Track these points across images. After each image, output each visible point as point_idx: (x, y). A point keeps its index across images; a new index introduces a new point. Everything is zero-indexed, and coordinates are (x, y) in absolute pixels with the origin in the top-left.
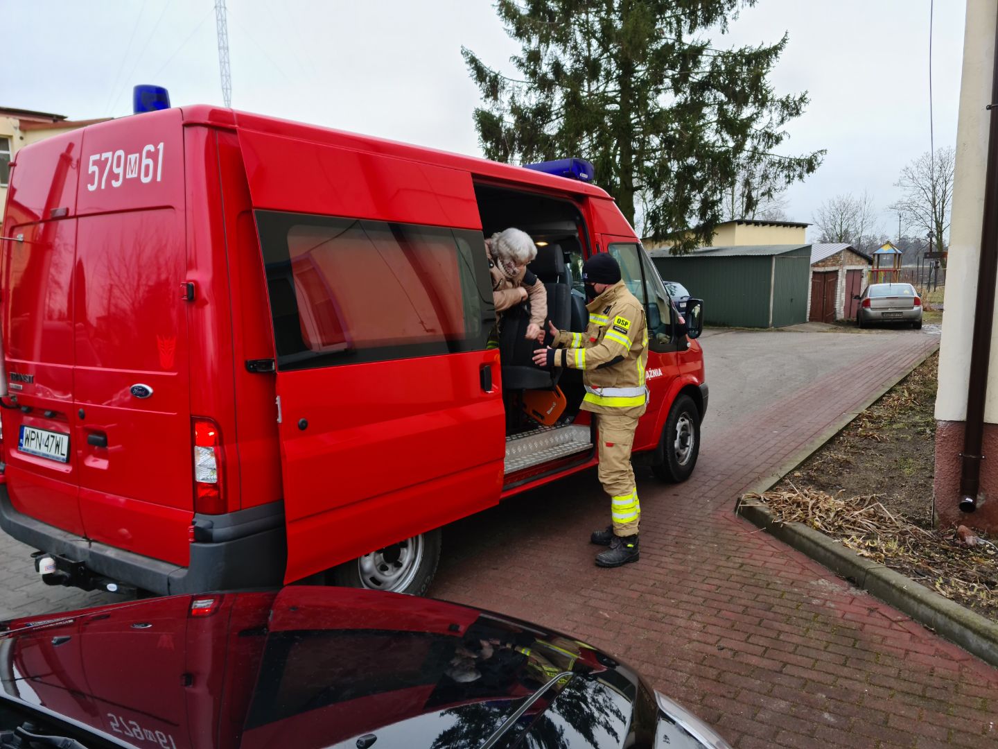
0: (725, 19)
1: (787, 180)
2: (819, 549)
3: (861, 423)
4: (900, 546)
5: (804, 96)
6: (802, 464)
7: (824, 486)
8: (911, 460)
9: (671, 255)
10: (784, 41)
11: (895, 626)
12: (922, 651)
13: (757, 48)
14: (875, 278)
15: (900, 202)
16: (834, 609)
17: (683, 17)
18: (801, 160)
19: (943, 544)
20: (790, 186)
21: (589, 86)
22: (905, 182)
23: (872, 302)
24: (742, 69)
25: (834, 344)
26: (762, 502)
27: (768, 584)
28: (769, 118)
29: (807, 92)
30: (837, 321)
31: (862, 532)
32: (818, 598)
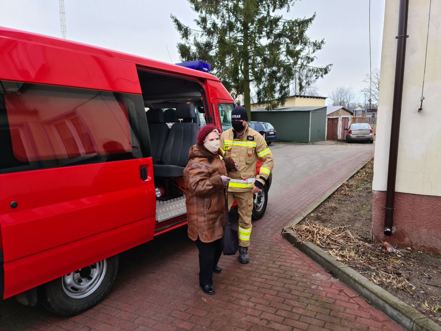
0: (289, 6)
1: (316, 77)
2: (318, 256)
3: (343, 188)
4: (356, 254)
5: (323, 41)
6: (315, 209)
7: (324, 221)
8: (364, 206)
9: (267, 111)
10: (314, 16)
11: (351, 301)
12: (363, 316)
13: (303, 19)
14: (354, 120)
15: (365, 89)
16: (322, 291)
17: (270, 4)
18: (322, 69)
19: (377, 252)
20: (317, 80)
21: (229, 34)
22: (367, 80)
23: (352, 132)
24: (296, 28)
25: (336, 150)
26: (293, 230)
27: (291, 277)
28: (308, 50)
29: (324, 39)
30: (338, 140)
31: (339, 246)
32: (315, 285)
